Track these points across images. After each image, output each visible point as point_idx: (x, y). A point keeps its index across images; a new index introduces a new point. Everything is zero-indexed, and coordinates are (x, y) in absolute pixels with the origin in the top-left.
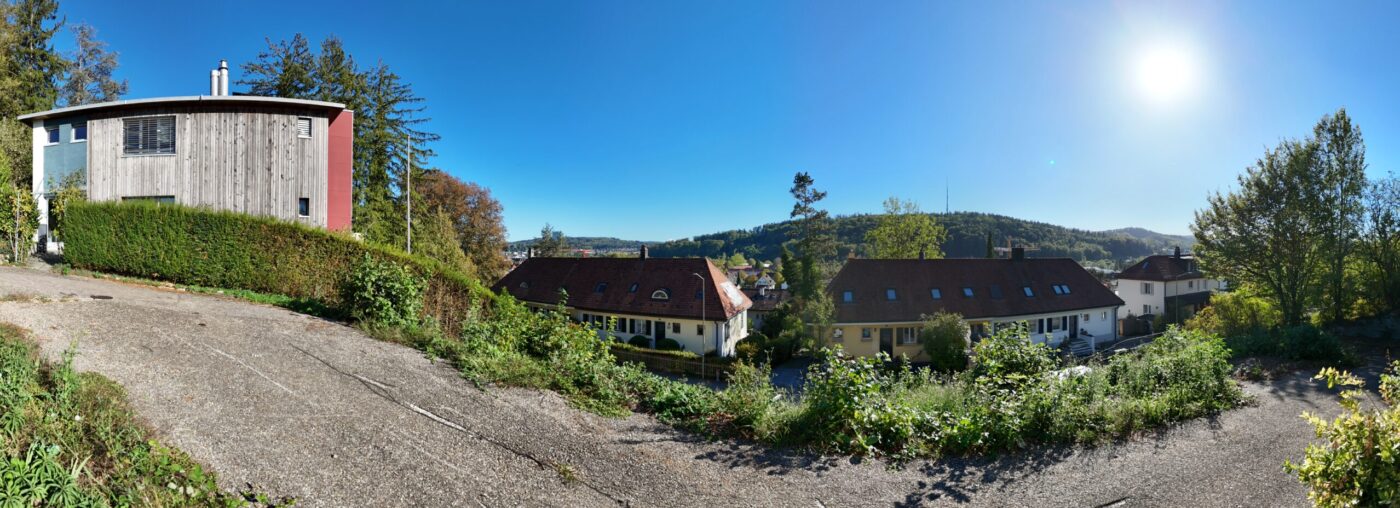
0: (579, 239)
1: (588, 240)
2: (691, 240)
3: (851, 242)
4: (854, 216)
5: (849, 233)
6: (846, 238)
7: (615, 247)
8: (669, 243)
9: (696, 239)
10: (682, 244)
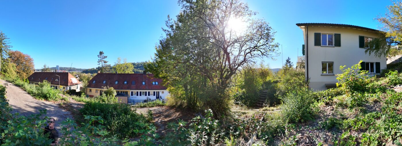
0: (64, 68)
1: (67, 68)
2: (95, 68)
3: (140, 70)
4: (142, 62)
5: (140, 67)
6: (139, 68)
7: (74, 70)
8: (89, 69)
9: (97, 68)
10: (92, 70)
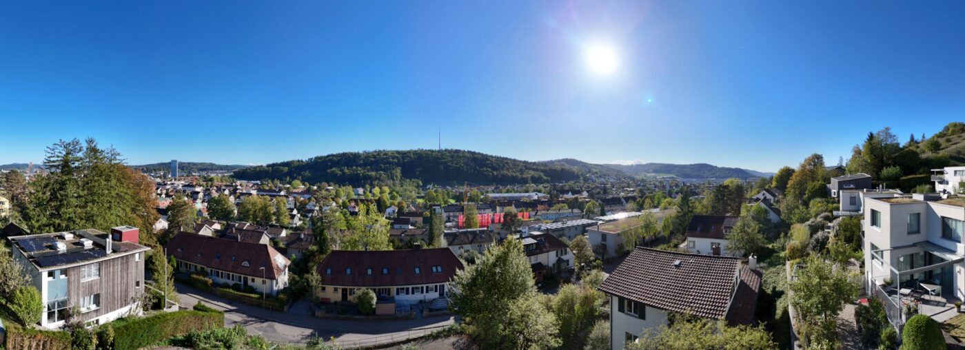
0: (189, 163)
1: (195, 164)
4: (375, 152)
5: (371, 164)
6: (369, 167)
7: (212, 170)
9: (269, 166)
10: (258, 169)
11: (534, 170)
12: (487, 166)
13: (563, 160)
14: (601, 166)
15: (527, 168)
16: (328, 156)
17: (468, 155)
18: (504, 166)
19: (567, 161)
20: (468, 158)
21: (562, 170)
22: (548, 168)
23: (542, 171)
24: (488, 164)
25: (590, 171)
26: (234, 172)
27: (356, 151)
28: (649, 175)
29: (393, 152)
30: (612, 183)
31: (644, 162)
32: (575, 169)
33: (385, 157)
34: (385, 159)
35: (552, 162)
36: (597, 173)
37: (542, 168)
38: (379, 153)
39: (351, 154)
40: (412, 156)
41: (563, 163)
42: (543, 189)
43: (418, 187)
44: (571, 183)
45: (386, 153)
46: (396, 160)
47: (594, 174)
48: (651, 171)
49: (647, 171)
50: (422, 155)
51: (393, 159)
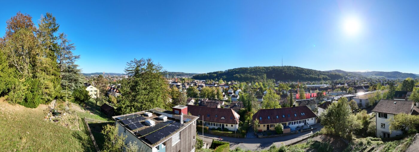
0: (172, 72)
1: (175, 73)
6: (252, 74)
7: (183, 75)
9: (208, 74)
11: (323, 75)
12: (303, 73)
13: (335, 70)
14: (351, 72)
15: (320, 74)
16: (234, 69)
17: (295, 68)
18: (311, 73)
19: (337, 71)
20: (295, 70)
21: (336, 74)
22: (329, 74)
23: (327, 75)
24: (304, 72)
25: (347, 75)
26: (193, 76)
27: (246, 67)
28: (373, 76)
29: (262, 67)
30: (357, 80)
31: (370, 71)
32: (341, 74)
33: (259, 69)
34: (259, 70)
35: (331, 71)
36: (350, 76)
37: (327, 74)
38: (256, 67)
39: (244, 68)
40: (271, 69)
41: (335, 71)
42: (328, 83)
43: (274, 82)
44: (339, 80)
45: (259, 68)
46: (264, 71)
47: (349, 76)
48: (374, 75)
49: (372, 75)
50: (275, 68)
51: (263, 70)
